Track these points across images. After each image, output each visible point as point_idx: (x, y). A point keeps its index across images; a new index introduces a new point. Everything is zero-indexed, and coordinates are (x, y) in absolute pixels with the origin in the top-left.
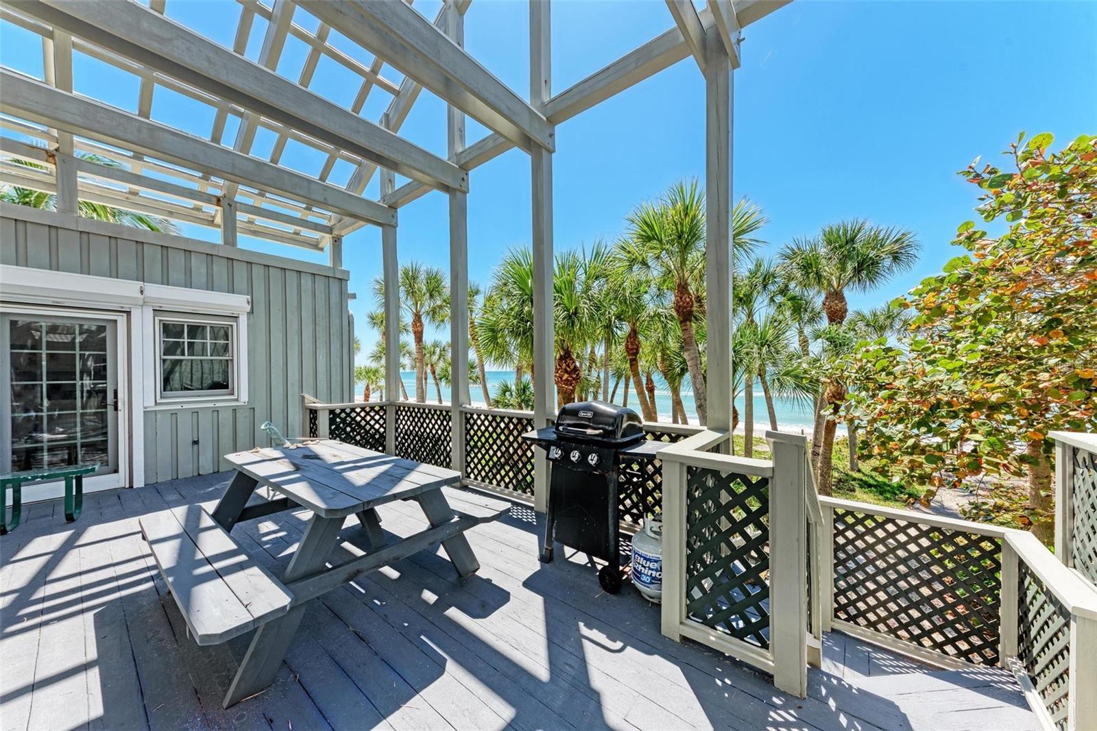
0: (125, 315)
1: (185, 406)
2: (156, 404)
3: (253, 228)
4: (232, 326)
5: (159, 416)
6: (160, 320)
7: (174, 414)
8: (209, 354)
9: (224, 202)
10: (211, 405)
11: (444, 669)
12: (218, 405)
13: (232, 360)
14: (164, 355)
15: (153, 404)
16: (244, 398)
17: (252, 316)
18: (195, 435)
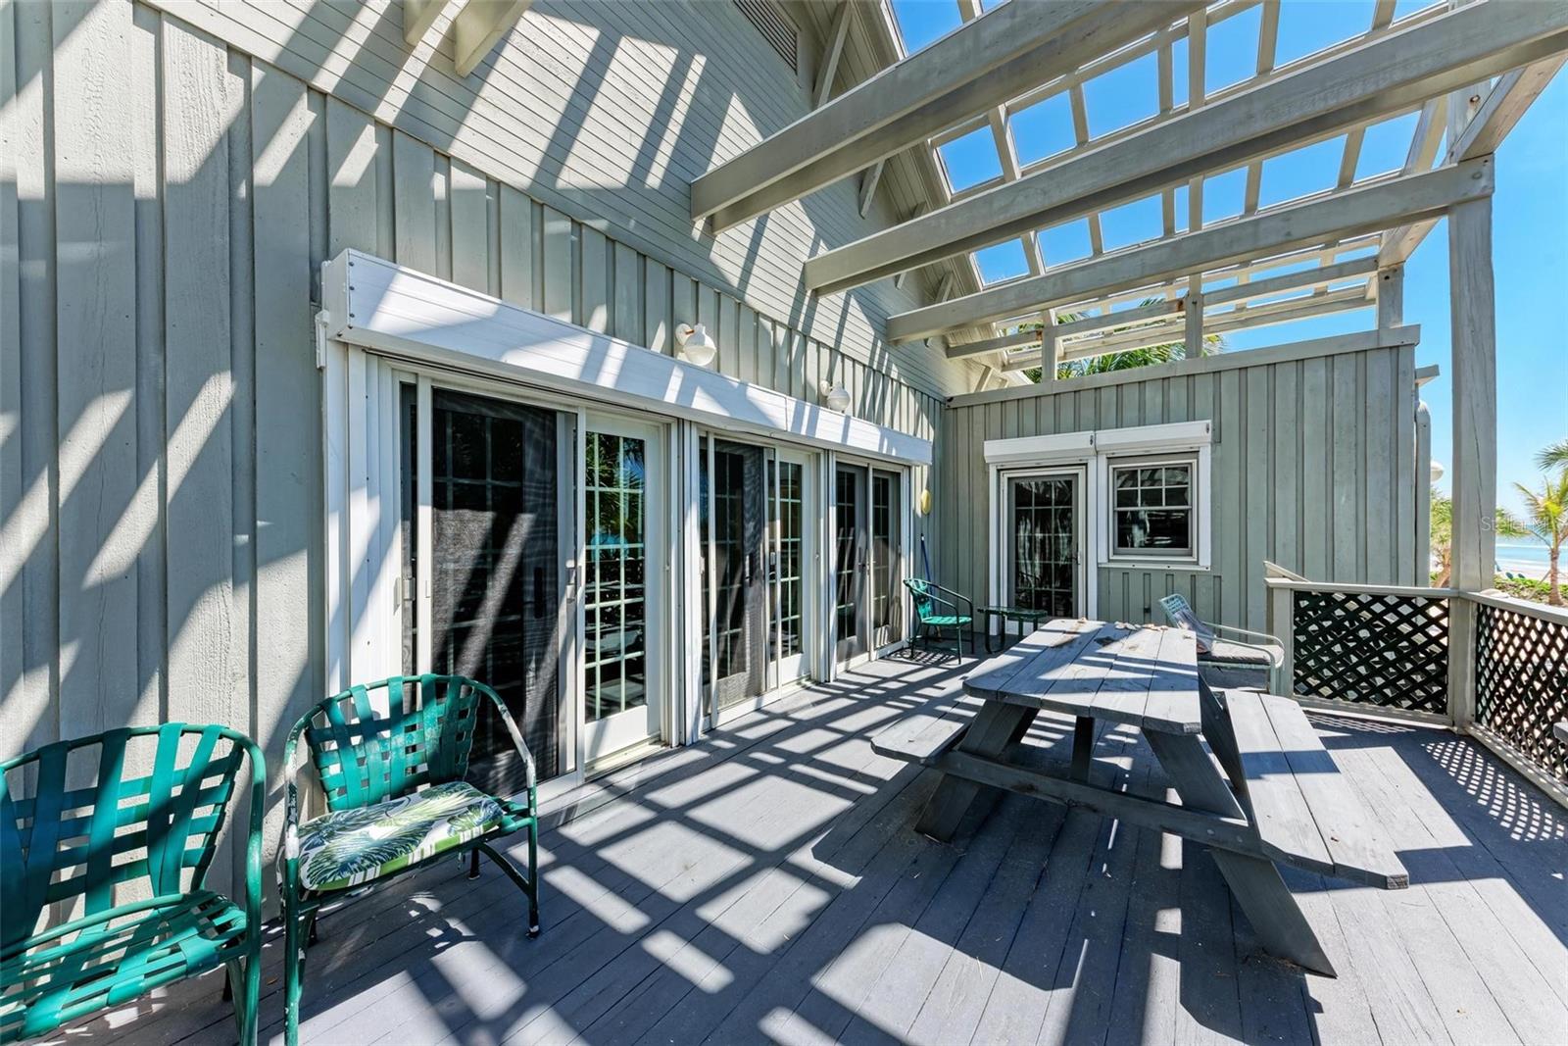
0: (1084, 467)
1: (1138, 566)
2: (1109, 561)
3: (1244, 316)
4: (1191, 464)
5: (1112, 574)
6: (1114, 469)
7: (1125, 573)
8: (1164, 503)
9: (1188, 304)
10: (1165, 567)
11: (1053, 989)
12: (1173, 567)
13: (1191, 509)
14: (1118, 506)
15: (1106, 561)
16: (1205, 561)
17: (1219, 448)
18: (1147, 601)
